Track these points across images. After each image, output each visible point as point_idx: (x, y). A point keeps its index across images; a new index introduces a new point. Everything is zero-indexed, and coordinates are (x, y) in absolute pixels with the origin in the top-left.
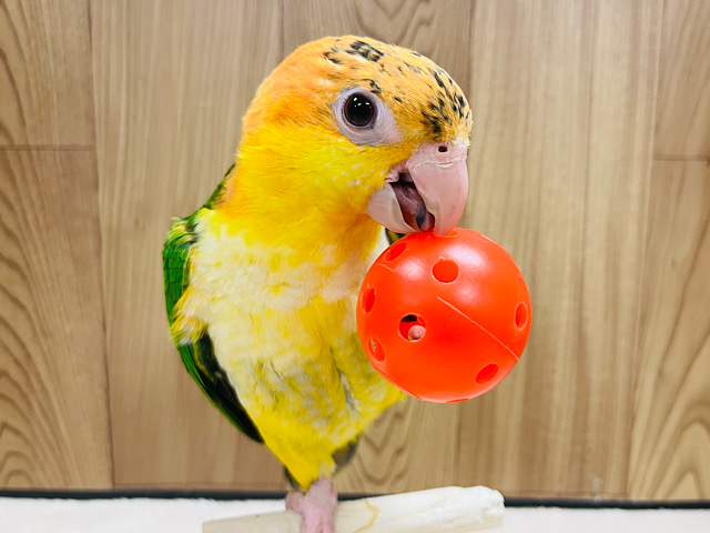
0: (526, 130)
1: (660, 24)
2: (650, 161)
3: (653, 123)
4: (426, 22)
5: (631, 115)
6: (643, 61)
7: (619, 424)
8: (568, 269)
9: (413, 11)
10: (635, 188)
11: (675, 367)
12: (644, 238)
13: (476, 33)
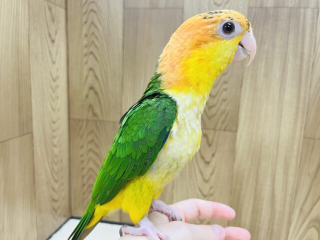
0: (257, 126)
1: (308, 93)
2: (302, 138)
3: (304, 126)
4: (225, 90)
5: (296, 123)
6: (301, 106)
7: (285, 226)
8: (270, 171)
9: (221, 86)
10: (296, 147)
11: (306, 208)
12: (298, 165)
13: (242, 94)
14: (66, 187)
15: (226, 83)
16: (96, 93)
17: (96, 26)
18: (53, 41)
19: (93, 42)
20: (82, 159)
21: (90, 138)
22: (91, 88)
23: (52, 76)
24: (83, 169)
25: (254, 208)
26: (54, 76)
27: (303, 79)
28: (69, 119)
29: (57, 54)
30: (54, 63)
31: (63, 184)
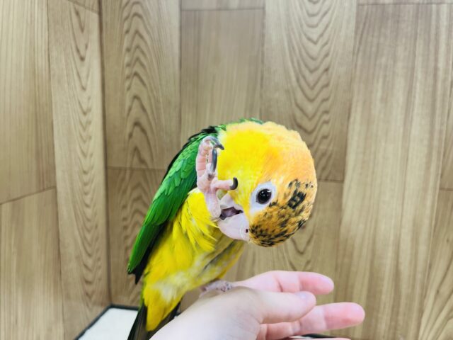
0: (373, 173)
1: (445, 125)
2: (438, 191)
3: (440, 172)
4: (326, 122)
5: (428, 168)
6: (436, 143)
7: (415, 315)
8: (392, 238)
9: (321, 117)
10: (429, 203)
11: (445, 290)
12: (433, 227)
13: (351, 127)
14: (103, 263)
15: (326, 112)
16: (143, 131)
17: (141, 37)
18: (82, 59)
19: (138, 59)
20: (125, 223)
21: (135, 194)
22: (137, 124)
23: (81, 107)
24: (126, 237)
25: (369, 291)
26: (85, 107)
27: (438, 104)
28: (106, 167)
29: (88, 76)
30: (84, 89)
31: (99, 259)
